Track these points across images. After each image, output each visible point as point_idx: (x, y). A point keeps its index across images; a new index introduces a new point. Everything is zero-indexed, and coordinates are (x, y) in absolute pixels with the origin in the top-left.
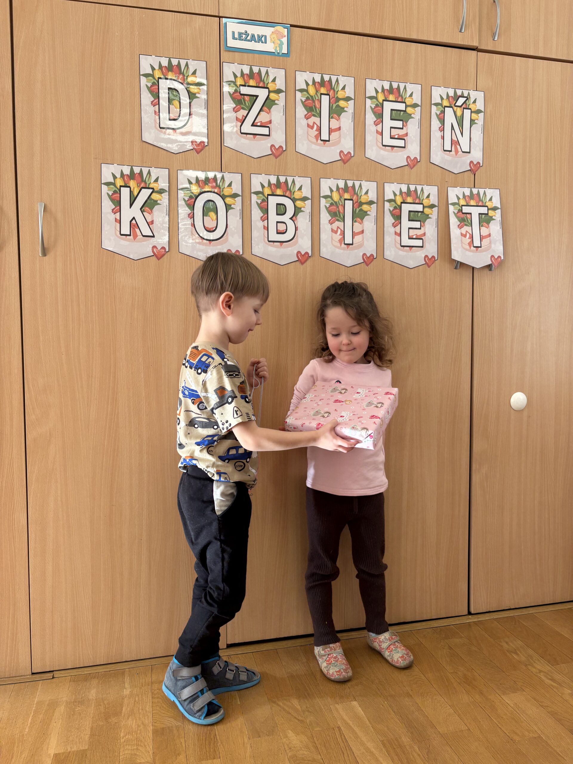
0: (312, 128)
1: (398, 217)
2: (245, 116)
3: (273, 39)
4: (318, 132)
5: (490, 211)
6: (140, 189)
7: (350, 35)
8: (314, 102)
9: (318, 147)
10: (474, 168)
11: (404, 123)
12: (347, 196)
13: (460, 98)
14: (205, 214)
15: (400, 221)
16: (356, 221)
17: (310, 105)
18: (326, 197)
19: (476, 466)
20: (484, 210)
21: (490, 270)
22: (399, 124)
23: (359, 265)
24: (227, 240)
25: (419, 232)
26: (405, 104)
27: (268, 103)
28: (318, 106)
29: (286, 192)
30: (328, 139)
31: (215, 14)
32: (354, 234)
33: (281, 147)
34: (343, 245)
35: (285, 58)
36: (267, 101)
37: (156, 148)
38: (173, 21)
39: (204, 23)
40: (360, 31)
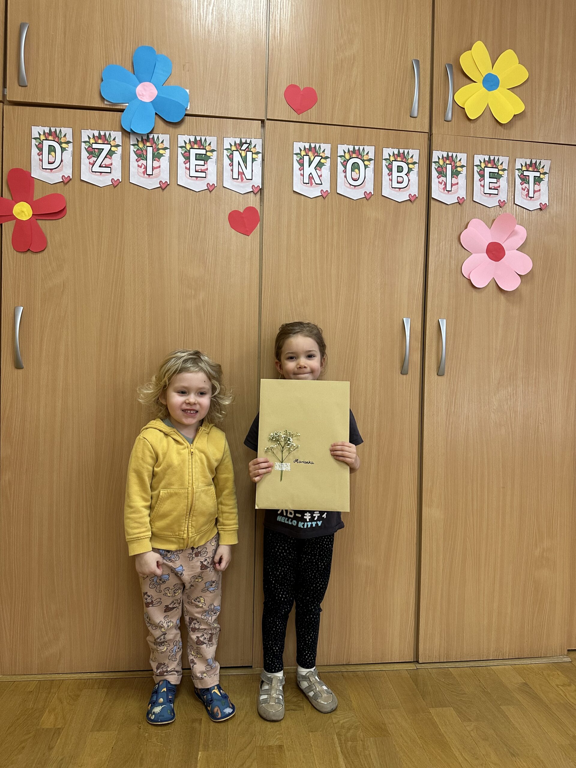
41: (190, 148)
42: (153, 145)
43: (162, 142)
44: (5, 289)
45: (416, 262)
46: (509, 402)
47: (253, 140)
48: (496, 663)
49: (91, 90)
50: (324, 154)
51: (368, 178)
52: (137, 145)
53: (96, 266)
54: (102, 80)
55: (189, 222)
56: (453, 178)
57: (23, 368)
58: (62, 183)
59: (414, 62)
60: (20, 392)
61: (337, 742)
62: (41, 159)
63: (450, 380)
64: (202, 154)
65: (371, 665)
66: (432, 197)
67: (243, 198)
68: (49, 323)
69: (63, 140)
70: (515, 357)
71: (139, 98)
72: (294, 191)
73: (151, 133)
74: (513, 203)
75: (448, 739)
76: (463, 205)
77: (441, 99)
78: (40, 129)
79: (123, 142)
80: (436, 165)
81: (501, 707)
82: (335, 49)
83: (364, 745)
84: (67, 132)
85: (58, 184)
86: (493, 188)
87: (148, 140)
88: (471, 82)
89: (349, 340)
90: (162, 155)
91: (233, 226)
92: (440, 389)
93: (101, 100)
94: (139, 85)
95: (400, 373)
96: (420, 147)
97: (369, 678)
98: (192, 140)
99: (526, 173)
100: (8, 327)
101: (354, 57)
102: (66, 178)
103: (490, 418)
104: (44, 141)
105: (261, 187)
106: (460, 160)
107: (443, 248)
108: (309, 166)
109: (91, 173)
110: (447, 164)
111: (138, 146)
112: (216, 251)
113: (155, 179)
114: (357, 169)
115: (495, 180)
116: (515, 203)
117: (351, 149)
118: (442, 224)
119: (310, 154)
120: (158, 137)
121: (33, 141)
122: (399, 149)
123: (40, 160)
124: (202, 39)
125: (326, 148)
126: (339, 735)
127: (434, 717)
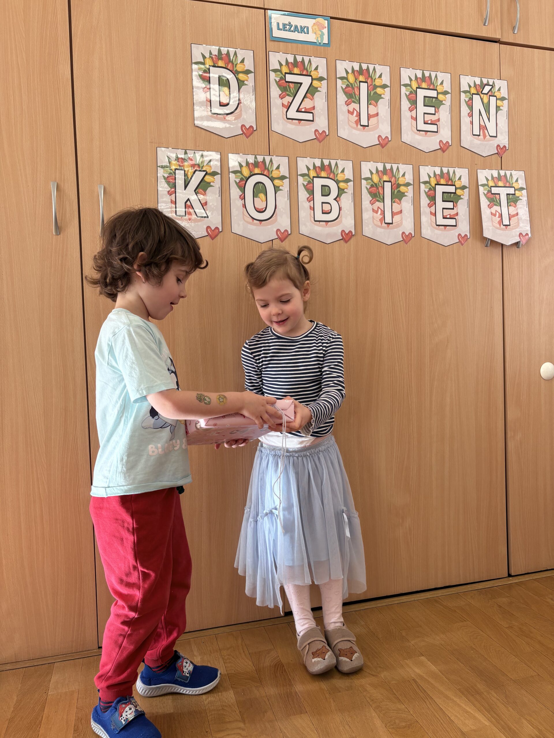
0: (352, 113)
1: (432, 199)
2: (290, 102)
3: (314, 30)
4: (357, 118)
5: (517, 192)
6: (193, 170)
7: (385, 27)
8: (353, 89)
9: (357, 132)
10: (501, 151)
11: (436, 109)
12: (385, 178)
13: (486, 86)
14: (255, 195)
15: (434, 202)
16: (394, 202)
17: (351, 93)
18: (366, 179)
19: (511, 433)
20: (511, 191)
21: (518, 247)
22: (432, 110)
23: (399, 243)
24: (276, 220)
25: (452, 212)
26: (436, 91)
27: (312, 91)
28: (357, 93)
29: (330, 175)
30: (367, 125)
31: (260, 6)
32: (393, 214)
33: (324, 132)
34: (384, 224)
35: (326, 47)
36: (310, 88)
37: (208, 133)
38: (222, 11)
39: (251, 15)
40: (394, 23)
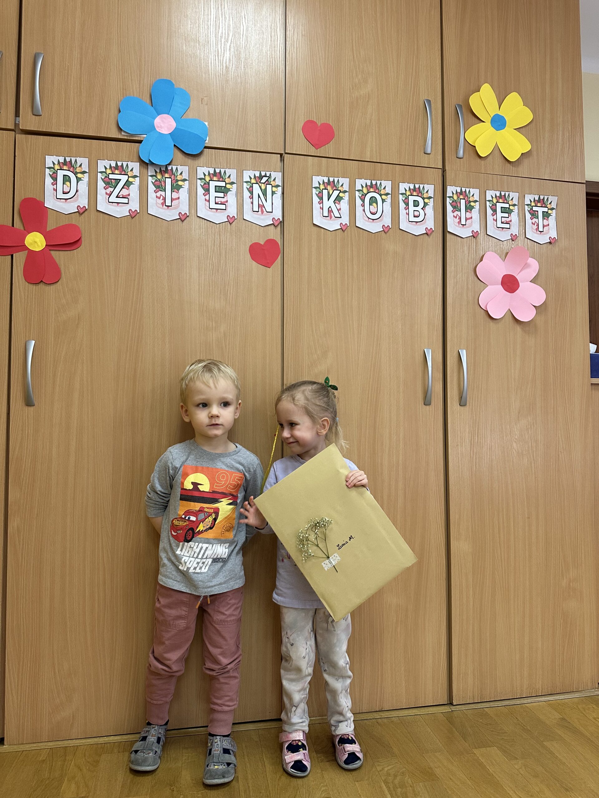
41: (209, 180)
42: (171, 176)
43: (181, 174)
44: (15, 322)
45: (435, 294)
46: (530, 432)
47: (272, 173)
48: (529, 700)
49: (108, 120)
50: (342, 188)
51: (385, 212)
52: (156, 176)
53: (113, 298)
54: (120, 111)
55: (209, 254)
56: (467, 213)
57: (34, 405)
58: (78, 213)
59: (427, 103)
60: (31, 431)
61: (386, 789)
62: (56, 188)
63: (472, 409)
64: (222, 187)
65: (405, 710)
66: (448, 230)
67: (263, 230)
68: (62, 358)
69: (78, 170)
70: (534, 387)
71: (157, 130)
72: (314, 224)
73: (169, 164)
74: (524, 237)
75: (499, 779)
76: (477, 238)
77: (453, 137)
78: (55, 159)
79: (141, 174)
80: (450, 200)
81: (544, 743)
82: (350, 87)
83: (414, 791)
84: (83, 162)
85: (72, 214)
86: (505, 222)
87: (166, 171)
88: (480, 122)
89: (372, 371)
90: (181, 187)
91: (253, 259)
92: (463, 420)
93: (118, 131)
94: (157, 117)
95: (423, 404)
96: (435, 182)
97: (406, 724)
98: (211, 172)
99: (535, 208)
100: (18, 363)
101: (368, 95)
102: (82, 208)
103: (513, 447)
104: (58, 170)
105: (281, 220)
106: (473, 196)
107: (460, 280)
108: (328, 200)
109: (109, 204)
110: (461, 199)
111: (157, 178)
112: (237, 284)
113: (174, 210)
114: (374, 203)
115: (506, 215)
116: (527, 237)
117: (369, 183)
118: (458, 257)
119: (329, 188)
120: (177, 169)
121: (47, 171)
122: (415, 184)
123: (54, 190)
124: (220, 74)
125: (345, 182)
126: (386, 782)
127: (480, 758)
